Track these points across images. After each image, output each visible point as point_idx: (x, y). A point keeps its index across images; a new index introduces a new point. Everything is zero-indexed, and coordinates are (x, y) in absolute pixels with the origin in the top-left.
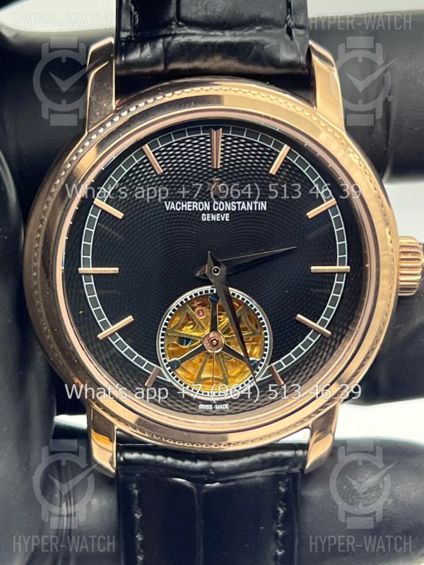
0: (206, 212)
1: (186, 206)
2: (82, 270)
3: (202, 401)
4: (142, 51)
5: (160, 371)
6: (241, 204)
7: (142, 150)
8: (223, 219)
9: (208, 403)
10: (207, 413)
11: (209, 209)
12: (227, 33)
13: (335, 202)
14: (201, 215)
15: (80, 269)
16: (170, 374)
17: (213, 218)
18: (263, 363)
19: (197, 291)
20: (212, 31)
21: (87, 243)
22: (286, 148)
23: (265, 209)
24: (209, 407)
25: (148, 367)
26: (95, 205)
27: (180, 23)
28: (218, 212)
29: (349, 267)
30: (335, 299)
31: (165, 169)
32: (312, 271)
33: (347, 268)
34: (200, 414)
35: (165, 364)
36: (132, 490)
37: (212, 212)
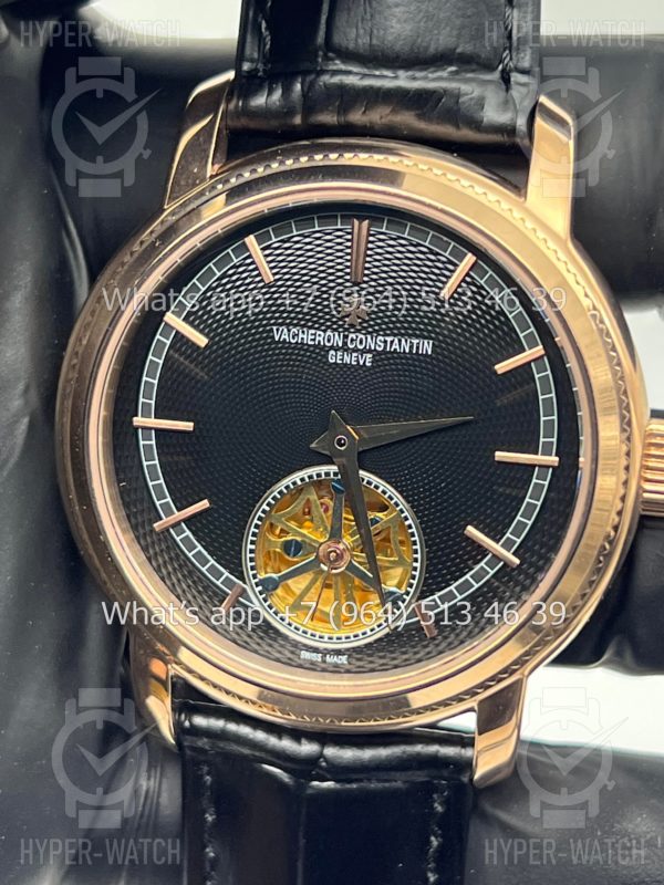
0: (336, 349)
1: (305, 337)
2: (138, 421)
3: (305, 645)
4: (269, 94)
5: (244, 590)
6: (392, 342)
7: (244, 244)
8: (361, 363)
9: (316, 650)
10: (312, 667)
11: (340, 345)
12: (401, 73)
13: (543, 352)
14: (328, 351)
15: (135, 419)
16: (261, 597)
17: (347, 359)
18: (408, 598)
19: (313, 471)
20: (377, 69)
21: (150, 380)
22: (470, 259)
23: (430, 353)
24: (317, 657)
25: (227, 582)
26: (166, 323)
27: (330, 54)
28: (355, 350)
29: (557, 459)
30: (531, 507)
31: (277, 277)
32: (496, 459)
33: (554, 460)
34: (300, 666)
35: (253, 581)
36: (202, 776)
37: (346, 350)
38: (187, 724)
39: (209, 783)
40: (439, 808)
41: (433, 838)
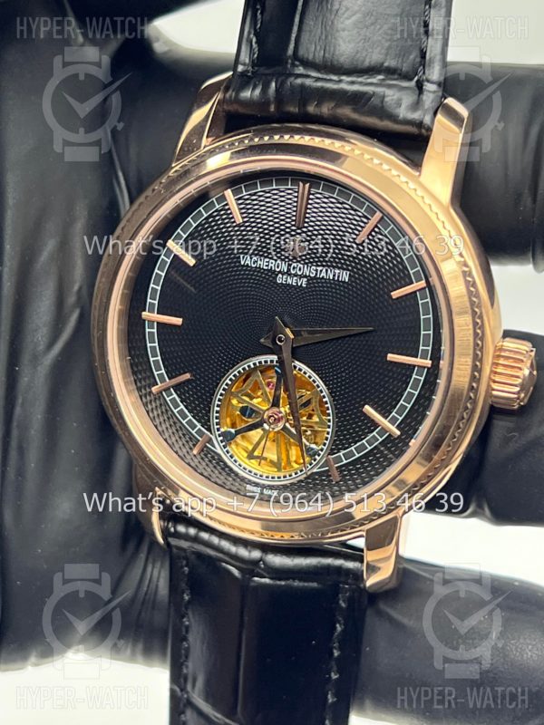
0: (283, 273)
2: (145, 314)
3: (250, 481)
4: (253, 89)
5: (211, 439)
6: (321, 271)
7: (224, 195)
8: (299, 284)
9: (257, 485)
12: (344, 78)
13: (425, 285)
14: (277, 275)
15: (143, 313)
16: (222, 445)
17: (289, 281)
18: (322, 453)
19: (263, 358)
20: (327, 74)
21: (155, 287)
22: (378, 215)
23: (347, 280)
25: (199, 432)
26: (168, 249)
27: (297, 63)
28: (296, 275)
29: (430, 362)
30: (411, 395)
31: (246, 220)
32: (388, 359)
33: (428, 363)
35: (217, 433)
36: (182, 567)
37: (289, 275)
38: (172, 530)
39: (187, 572)
40: (343, 605)
41: (338, 625)
